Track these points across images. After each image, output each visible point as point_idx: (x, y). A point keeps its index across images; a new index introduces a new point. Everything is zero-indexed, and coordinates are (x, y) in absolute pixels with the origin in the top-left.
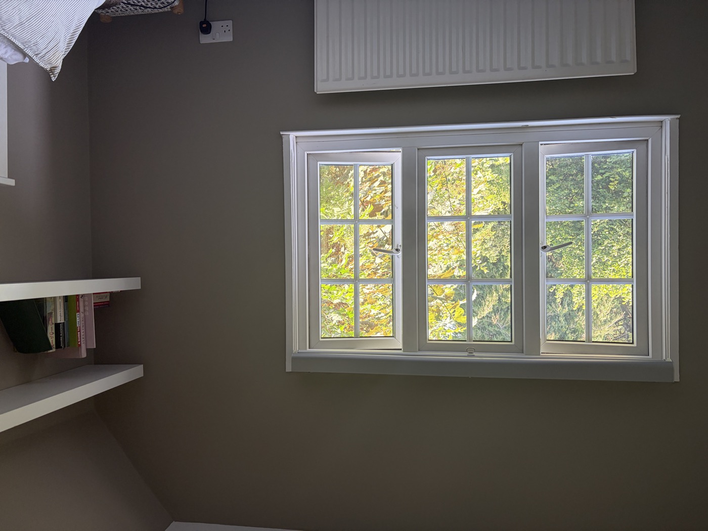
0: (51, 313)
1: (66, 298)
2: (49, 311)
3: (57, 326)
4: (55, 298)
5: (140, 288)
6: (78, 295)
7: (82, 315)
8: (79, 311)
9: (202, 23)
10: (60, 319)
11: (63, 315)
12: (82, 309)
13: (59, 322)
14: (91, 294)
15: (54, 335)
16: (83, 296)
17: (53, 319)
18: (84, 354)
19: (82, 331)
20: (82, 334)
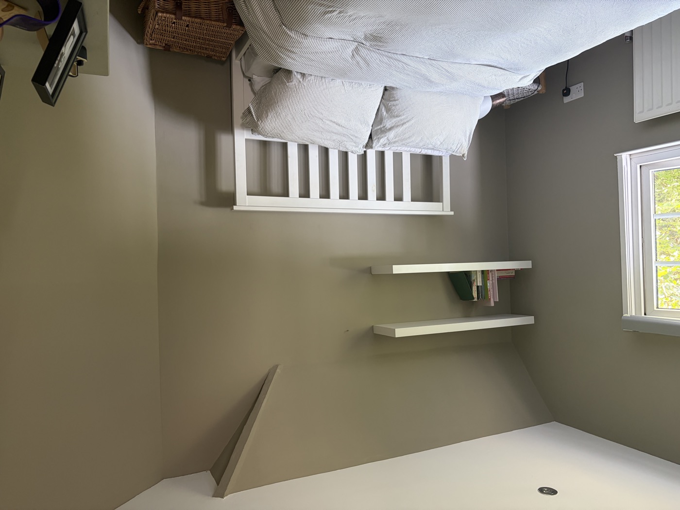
0: (474, 280)
1: (483, 272)
2: (473, 278)
3: (478, 287)
4: (476, 271)
5: (531, 267)
6: (488, 270)
7: (491, 282)
8: (489, 280)
9: (563, 90)
10: (480, 284)
11: (481, 281)
12: (491, 279)
13: (478, 285)
14: (495, 270)
15: (476, 292)
16: (491, 271)
17: (476, 283)
18: (492, 304)
19: (491, 291)
20: (491, 293)
